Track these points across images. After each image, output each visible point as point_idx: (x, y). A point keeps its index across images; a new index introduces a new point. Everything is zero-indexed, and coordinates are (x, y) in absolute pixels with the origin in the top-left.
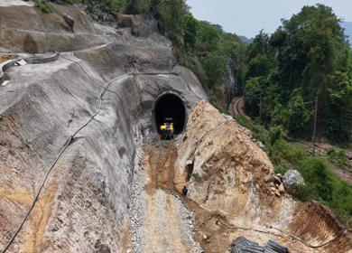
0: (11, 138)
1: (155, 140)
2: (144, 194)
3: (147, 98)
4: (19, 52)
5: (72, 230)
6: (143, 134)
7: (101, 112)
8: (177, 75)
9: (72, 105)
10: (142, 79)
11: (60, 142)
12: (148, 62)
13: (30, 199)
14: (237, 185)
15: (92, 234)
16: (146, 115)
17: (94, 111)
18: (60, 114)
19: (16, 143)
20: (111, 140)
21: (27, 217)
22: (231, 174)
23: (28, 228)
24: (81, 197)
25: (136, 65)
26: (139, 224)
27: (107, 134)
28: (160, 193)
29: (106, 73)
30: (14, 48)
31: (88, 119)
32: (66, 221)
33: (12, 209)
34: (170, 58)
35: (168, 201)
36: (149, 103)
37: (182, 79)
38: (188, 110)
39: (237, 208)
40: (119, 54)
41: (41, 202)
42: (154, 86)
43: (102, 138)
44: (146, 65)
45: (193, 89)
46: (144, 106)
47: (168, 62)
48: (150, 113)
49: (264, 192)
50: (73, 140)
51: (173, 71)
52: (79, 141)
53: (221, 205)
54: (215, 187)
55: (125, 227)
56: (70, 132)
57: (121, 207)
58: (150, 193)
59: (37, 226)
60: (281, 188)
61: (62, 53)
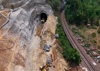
0: (12, 31)
1: (40, 23)
2: (34, 37)
3: (38, 13)
4: (11, 9)
5: (21, 43)
6: (38, 22)
7: (26, 23)
8: (46, 7)
9: (21, 23)
10: (37, 9)
11: (19, 30)
12: (39, 3)
13: (15, 40)
14: (49, 36)
15: (23, 44)
16: (38, 17)
17: (25, 23)
18: (19, 25)
19: (13, 32)
20: (27, 28)
21: (15, 42)
22: (48, 34)
23: (16, 43)
24: (22, 39)
25: (36, 5)
26: (32, 42)
27: (27, 27)
28: (37, 36)
29: (28, 10)
30: (10, 8)
31: (24, 25)
32: (20, 42)
33: (14, 41)
34: (45, 2)
35: (38, 38)
36: (39, 14)
37: (47, 8)
38: (48, 16)
39: (48, 40)
40: (32, 3)
41: (17, 40)
42: (40, 10)
43: (26, 28)
44: (39, 4)
45: (50, 10)
46: (38, 15)
47: (44, 3)
48: (39, 17)
49: (52, 37)
50: (21, 30)
51: (45, 6)
52: (22, 30)
53: (46, 39)
54: (45, 36)
55: (30, 42)
56: (20, 28)
57: (29, 39)
58: (35, 36)
59: (17, 43)
60: (55, 37)
61: (19, 8)
